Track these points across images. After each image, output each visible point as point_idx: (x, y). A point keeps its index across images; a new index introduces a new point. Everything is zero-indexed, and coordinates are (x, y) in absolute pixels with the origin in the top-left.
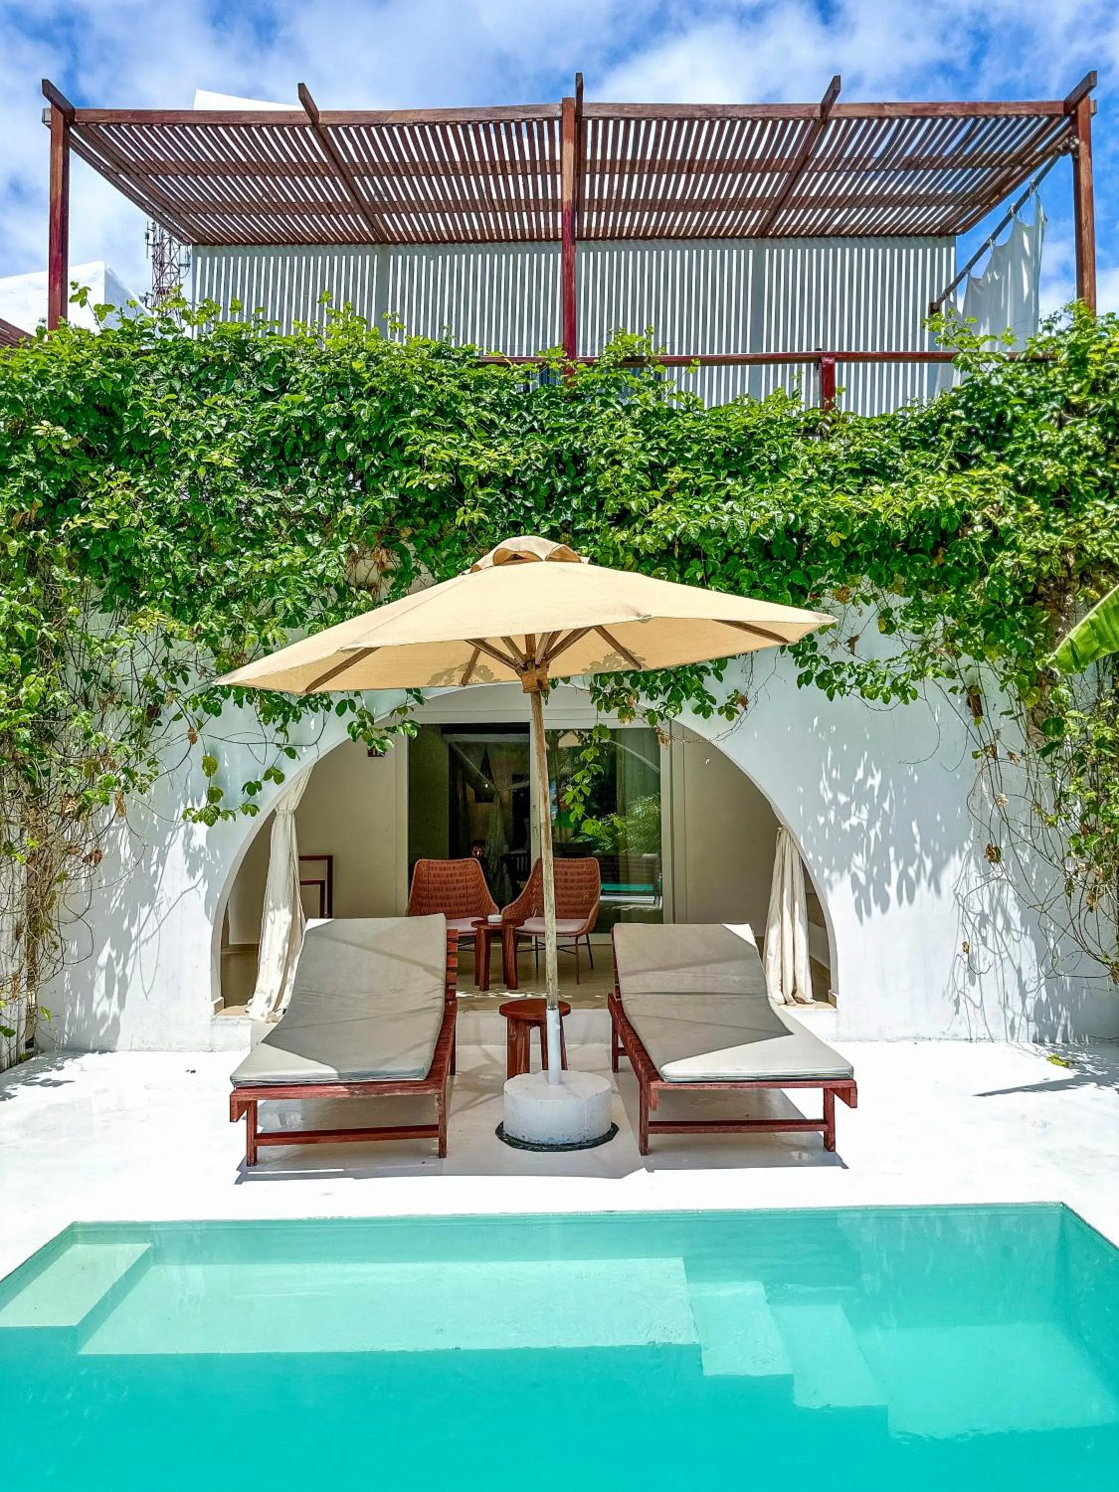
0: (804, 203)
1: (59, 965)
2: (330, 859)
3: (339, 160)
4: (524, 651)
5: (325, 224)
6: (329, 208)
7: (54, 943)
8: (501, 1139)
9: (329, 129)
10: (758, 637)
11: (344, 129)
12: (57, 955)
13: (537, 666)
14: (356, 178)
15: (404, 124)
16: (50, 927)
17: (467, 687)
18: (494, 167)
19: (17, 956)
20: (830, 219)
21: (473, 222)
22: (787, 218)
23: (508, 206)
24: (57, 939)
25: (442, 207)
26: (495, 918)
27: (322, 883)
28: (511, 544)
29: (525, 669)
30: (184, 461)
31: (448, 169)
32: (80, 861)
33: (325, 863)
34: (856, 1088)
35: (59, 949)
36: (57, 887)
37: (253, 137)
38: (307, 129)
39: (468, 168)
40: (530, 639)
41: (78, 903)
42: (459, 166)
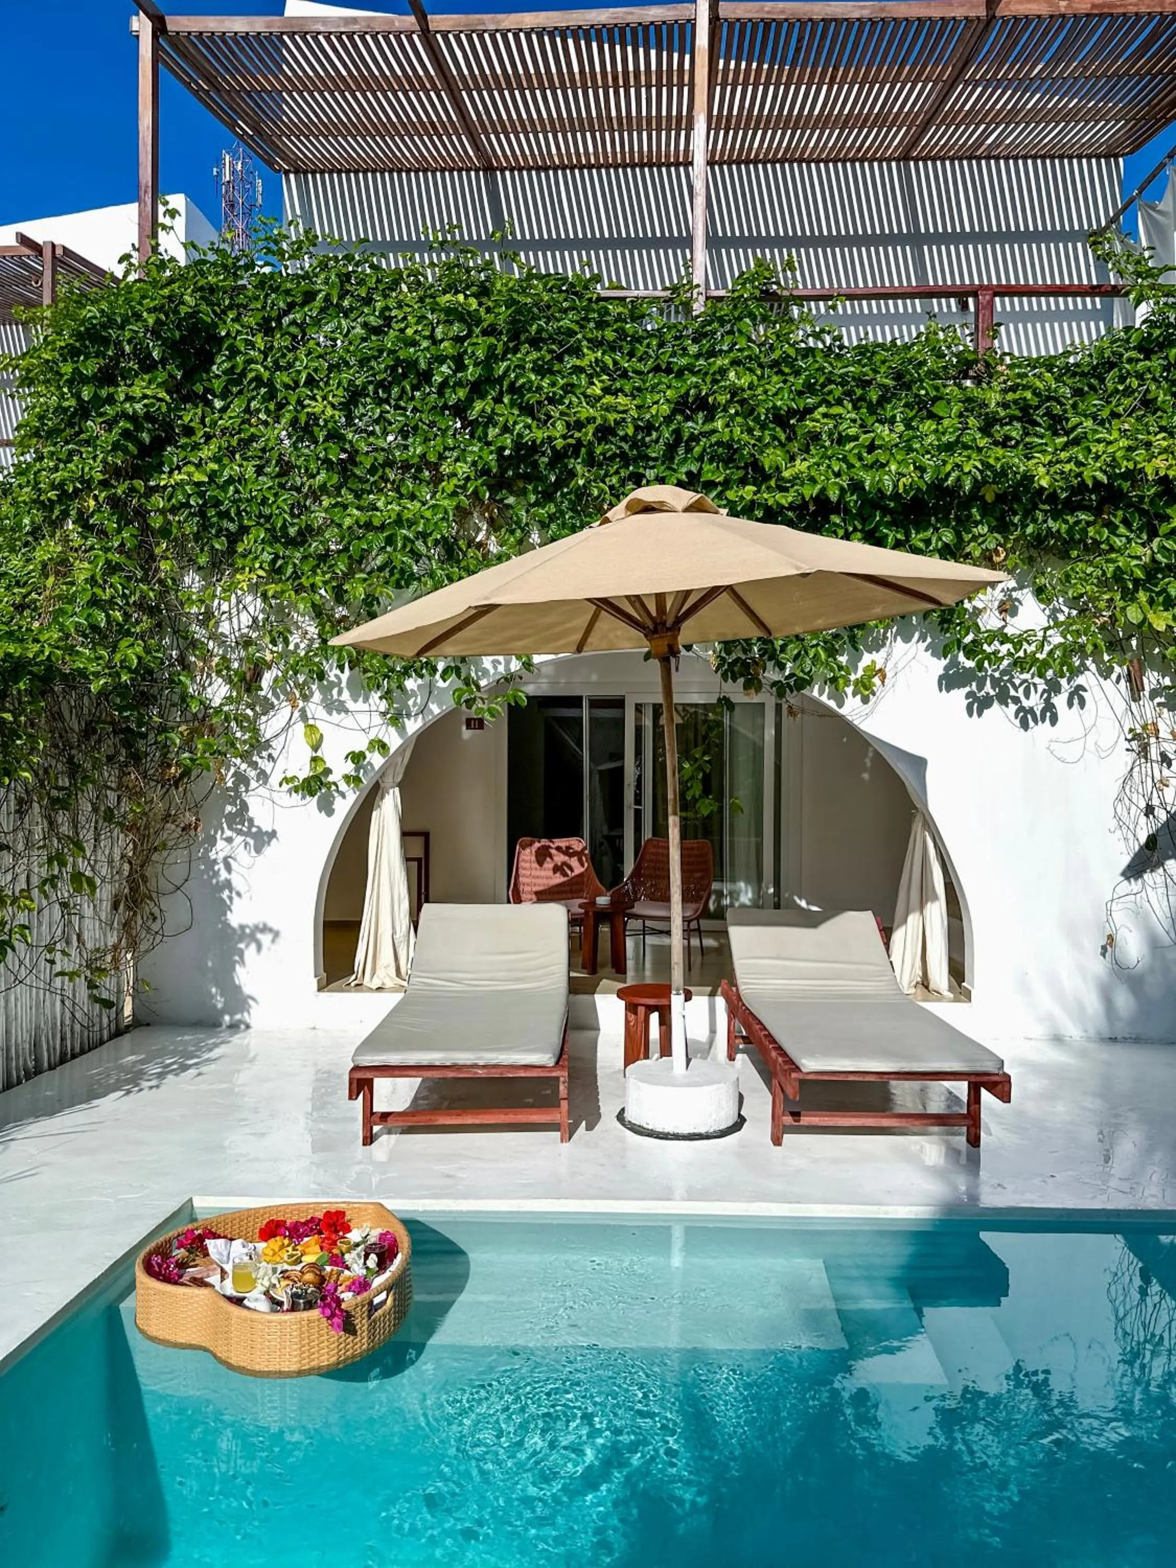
0: (952, 119)
1: (159, 938)
2: (426, 835)
3: (447, 71)
4: (654, 613)
5: (425, 147)
6: (431, 129)
7: (152, 914)
8: (624, 1125)
9: (439, 36)
10: (908, 598)
11: (455, 36)
12: (156, 926)
13: (669, 629)
14: (464, 93)
15: (521, 30)
16: (151, 899)
17: (582, 654)
18: (615, 78)
19: (116, 925)
20: (985, 135)
21: (587, 144)
22: (936, 137)
23: (627, 124)
24: (156, 911)
25: (556, 126)
26: (603, 900)
27: (419, 860)
28: (647, 494)
29: (655, 631)
30: (285, 405)
31: (566, 82)
32: (179, 830)
33: (422, 839)
34: (1009, 1082)
35: (159, 921)
36: (155, 857)
37: (355, 46)
38: (415, 37)
39: (587, 81)
40: (660, 598)
41: (177, 873)
42: (577, 77)
